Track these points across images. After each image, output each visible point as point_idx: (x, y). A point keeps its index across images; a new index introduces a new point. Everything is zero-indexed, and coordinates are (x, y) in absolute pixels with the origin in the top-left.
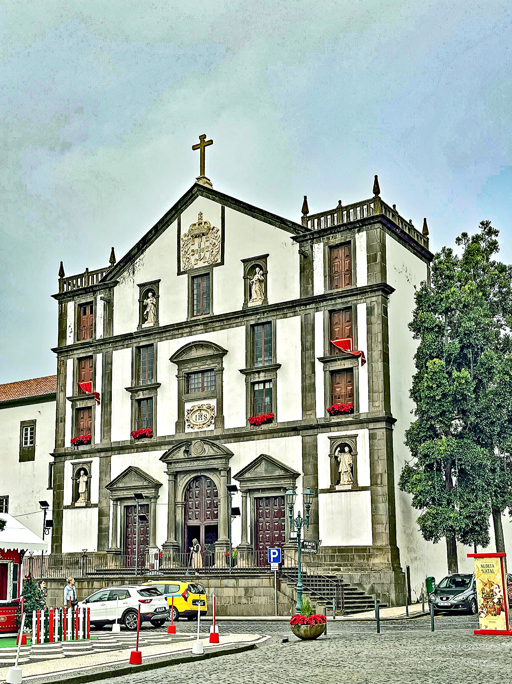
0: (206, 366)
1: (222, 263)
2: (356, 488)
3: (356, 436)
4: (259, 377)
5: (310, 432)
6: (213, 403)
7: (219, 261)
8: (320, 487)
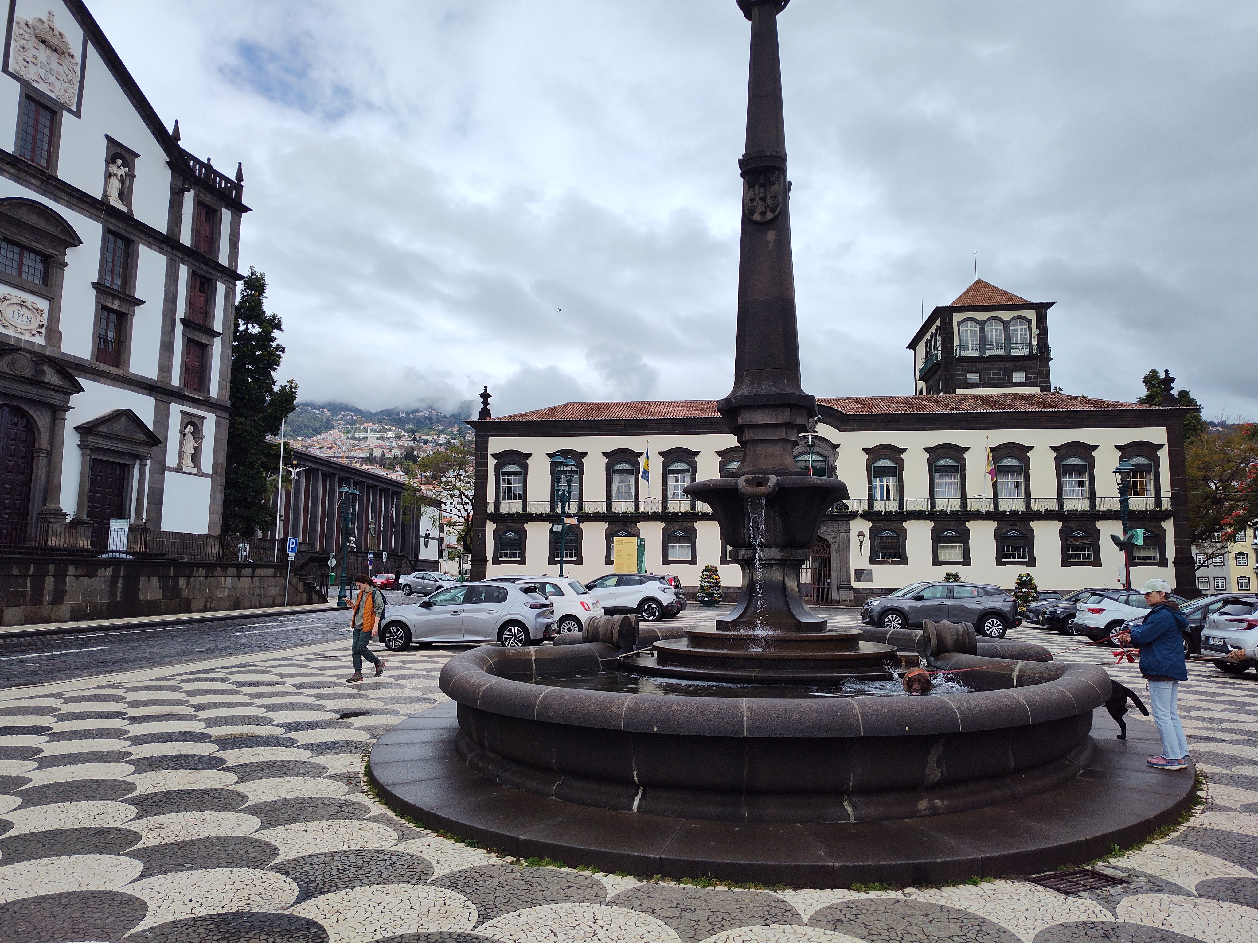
0: (42, 247)
1: (77, 114)
2: (200, 474)
3: (205, 418)
4: (113, 304)
5: (164, 398)
6: (43, 304)
7: (74, 108)
8: (168, 464)
